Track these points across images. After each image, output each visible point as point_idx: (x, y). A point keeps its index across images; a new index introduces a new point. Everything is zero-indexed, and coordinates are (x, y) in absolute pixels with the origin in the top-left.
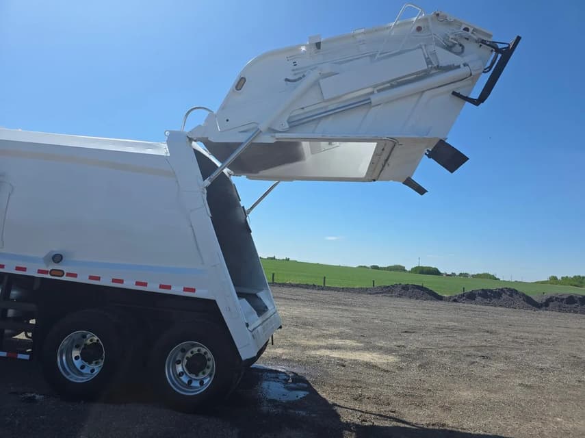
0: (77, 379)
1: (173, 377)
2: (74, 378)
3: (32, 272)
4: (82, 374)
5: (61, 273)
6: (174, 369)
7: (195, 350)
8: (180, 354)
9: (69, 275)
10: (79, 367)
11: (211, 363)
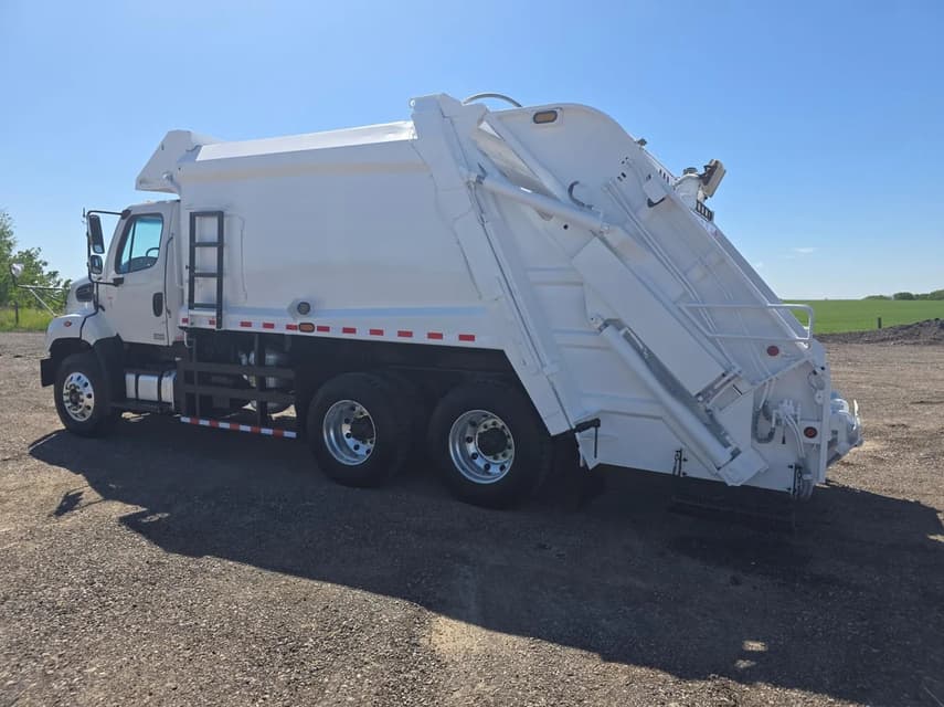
0: (348, 461)
1: (462, 461)
2: (346, 460)
3: (280, 330)
4: (356, 456)
5: (310, 327)
6: (464, 451)
7: (490, 422)
8: (469, 428)
9: (321, 329)
10: (352, 447)
11: (511, 441)
